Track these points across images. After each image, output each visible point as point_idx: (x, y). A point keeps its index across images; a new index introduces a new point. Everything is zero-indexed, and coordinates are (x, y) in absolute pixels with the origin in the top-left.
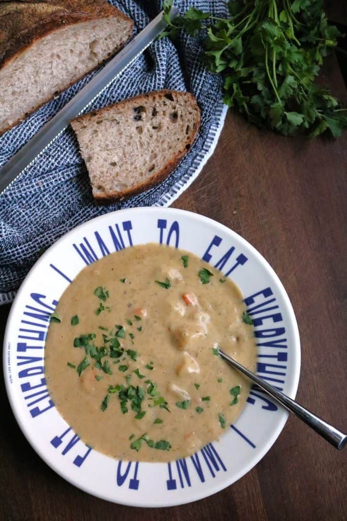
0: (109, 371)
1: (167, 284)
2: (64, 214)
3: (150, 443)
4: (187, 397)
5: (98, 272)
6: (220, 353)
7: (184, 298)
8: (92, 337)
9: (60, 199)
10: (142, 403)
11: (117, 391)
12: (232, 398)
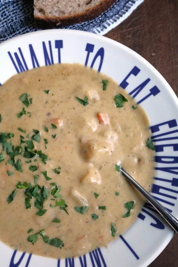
0: (20, 168)
1: (85, 101)
2: (6, 30)
3: (45, 239)
4: (85, 203)
5: (26, 81)
6: (122, 171)
7: (98, 116)
8: (10, 136)
9: (5, 17)
10: (45, 202)
11: (24, 187)
12: (125, 211)
